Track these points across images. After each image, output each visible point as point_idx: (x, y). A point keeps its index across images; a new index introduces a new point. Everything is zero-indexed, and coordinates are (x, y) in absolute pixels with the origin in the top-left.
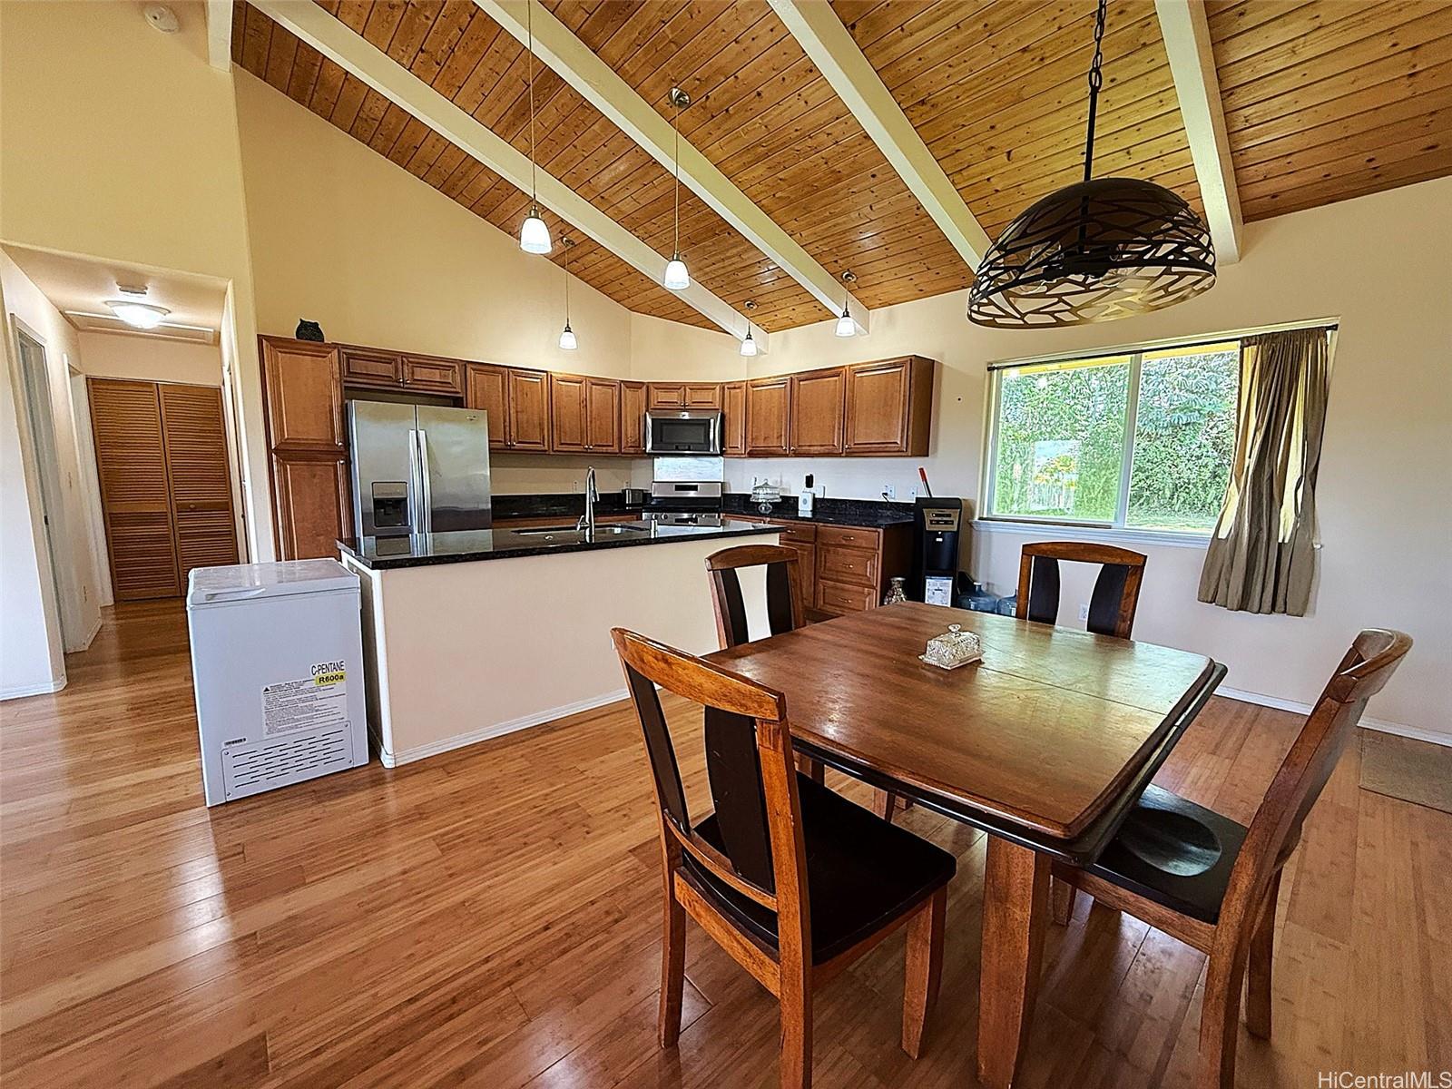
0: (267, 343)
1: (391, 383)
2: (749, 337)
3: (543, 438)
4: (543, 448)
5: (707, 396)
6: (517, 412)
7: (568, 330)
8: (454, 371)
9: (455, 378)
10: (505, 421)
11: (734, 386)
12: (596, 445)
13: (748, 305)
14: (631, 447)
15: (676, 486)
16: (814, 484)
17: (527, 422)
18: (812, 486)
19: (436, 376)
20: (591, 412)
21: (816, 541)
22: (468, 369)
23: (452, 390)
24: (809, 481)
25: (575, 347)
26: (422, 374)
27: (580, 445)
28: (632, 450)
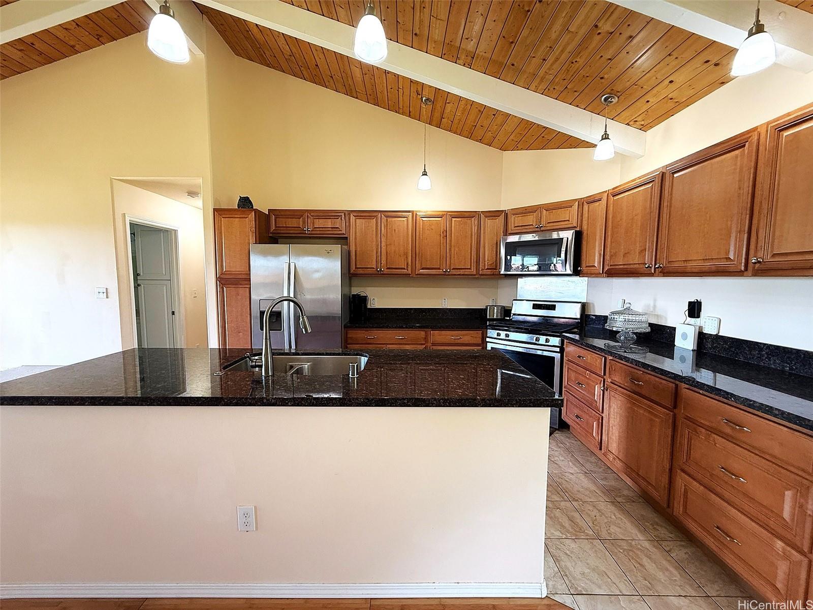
0: (219, 212)
1: (299, 232)
2: (606, 137)
3: (407, 264)
4: (407, 272)
5: (564, 215)
6: (386, 245)
7: (425, 174)
8: (341, 219)
9: (340, 224)
10: (377, 253)
11: (592, 200)
12: (454, 269)
13: (606, 100)
14: (488, 269)
15: (534, 304)
16: (702, 314)
17: (395, 252)
18: (698, 317)
19: (329, 224)
20: (451, 241)
21: (675, 407)
22: (351, 215)
23: (340, 232)
24: (694, 309)
25: (430, 187)
26: (319, 223)
27: (439, 269)
28: (489, 272)
